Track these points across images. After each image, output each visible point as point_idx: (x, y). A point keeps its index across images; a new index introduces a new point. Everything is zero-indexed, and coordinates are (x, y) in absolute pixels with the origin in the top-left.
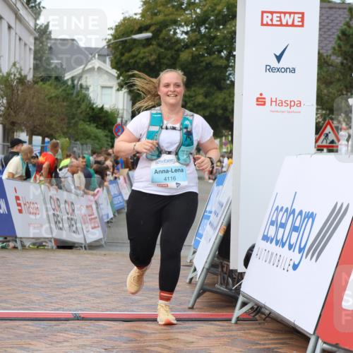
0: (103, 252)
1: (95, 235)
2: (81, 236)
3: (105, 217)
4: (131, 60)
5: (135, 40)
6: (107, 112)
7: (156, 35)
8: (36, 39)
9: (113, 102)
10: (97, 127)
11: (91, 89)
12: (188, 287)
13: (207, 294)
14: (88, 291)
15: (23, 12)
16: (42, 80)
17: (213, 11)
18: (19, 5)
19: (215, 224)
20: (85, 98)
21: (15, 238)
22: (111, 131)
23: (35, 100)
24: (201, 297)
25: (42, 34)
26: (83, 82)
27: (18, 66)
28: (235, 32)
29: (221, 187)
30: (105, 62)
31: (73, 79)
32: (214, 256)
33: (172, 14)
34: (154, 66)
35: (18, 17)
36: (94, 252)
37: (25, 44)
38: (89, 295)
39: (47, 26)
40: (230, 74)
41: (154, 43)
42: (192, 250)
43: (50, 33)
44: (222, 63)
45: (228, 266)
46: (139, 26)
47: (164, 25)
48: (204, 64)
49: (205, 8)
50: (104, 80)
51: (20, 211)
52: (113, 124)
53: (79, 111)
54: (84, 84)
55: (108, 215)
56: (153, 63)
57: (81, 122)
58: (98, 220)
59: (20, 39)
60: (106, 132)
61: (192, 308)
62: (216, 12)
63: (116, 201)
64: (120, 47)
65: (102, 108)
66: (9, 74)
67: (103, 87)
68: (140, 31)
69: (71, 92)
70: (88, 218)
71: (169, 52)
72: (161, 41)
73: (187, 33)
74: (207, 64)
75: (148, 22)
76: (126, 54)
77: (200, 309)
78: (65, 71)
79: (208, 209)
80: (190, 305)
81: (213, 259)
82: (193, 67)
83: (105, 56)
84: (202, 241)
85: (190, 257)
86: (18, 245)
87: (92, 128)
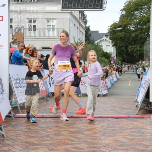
0: (108, 97)
1: (105, 92)
2: (101, 92)
3: (108, 86)
4: (116, 37)
5: (117, 30)
6: (108, 53)
7: (124, 28)
8: (86, 31)
9: (110, 50)
10: (105, 58)
11: (103, 46)
12: (136, 108)
13: (142, 110)
14: (104, 109)
15: (82, 23)
16: (88, 44)
17: (142, 20)
18: (80, 21)
19: (144, 87)
20: (101, 49)
21: (80, 93)
22: (110, 59)
23: (86, 50)
24: (140, 111)
25: (88, 29)
26: (100, 44)
27: (80, 39)
28: (150, 27)
29: (146, 76)
30: (107, 38)
31: (97, 43)
32: (144, 98)
33: (129, 21)
34: (123, 38)
35: (80, 24)
36: (105, 97)
37: (82, 33)
38: (104, 110)
39: (89, 27)
40: (148, 40)
41: (123, 31)
42: (137, 96)
43: (90, 29)
44: (145, 37)
45: (149, 101)
46: (118, 26)
47: (126, 25)
48: (139, 37)
49: (139, 19)
50: (107, 43)
51: (82, 85)
52: (110, 57)
53: (99, 53)
54: (101, 45)
55: (109, 86)
56: (123, 37)
57: (100, 57)
58: (106, 87)
59: (81, 31)
60: (108, 60)
61: (137, 114)
62: (143, 20)
63: (112, 81)
64: (112, 33)
65: (107, 52)
66: (77, 42)
67: (107, 46)
68: (119, 27)
69: (97, 47)
70: (103, 87)
71: (128, 34)
72: (125, 30)
73: (133, 27)
74: (140, 37)
75: (121, 24)
76: (115, 35)
77: (140, 114)
78: (95, 41)
79: (142, 83)
80: (137, 113)
81: (144, 99)
82: (136, 38)
83: (107, 36)
84: (140, 93)
85: (136, 98)
86: (82, 95)
87: (103, 59)
